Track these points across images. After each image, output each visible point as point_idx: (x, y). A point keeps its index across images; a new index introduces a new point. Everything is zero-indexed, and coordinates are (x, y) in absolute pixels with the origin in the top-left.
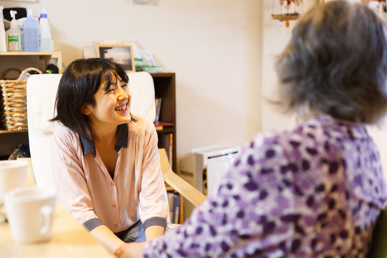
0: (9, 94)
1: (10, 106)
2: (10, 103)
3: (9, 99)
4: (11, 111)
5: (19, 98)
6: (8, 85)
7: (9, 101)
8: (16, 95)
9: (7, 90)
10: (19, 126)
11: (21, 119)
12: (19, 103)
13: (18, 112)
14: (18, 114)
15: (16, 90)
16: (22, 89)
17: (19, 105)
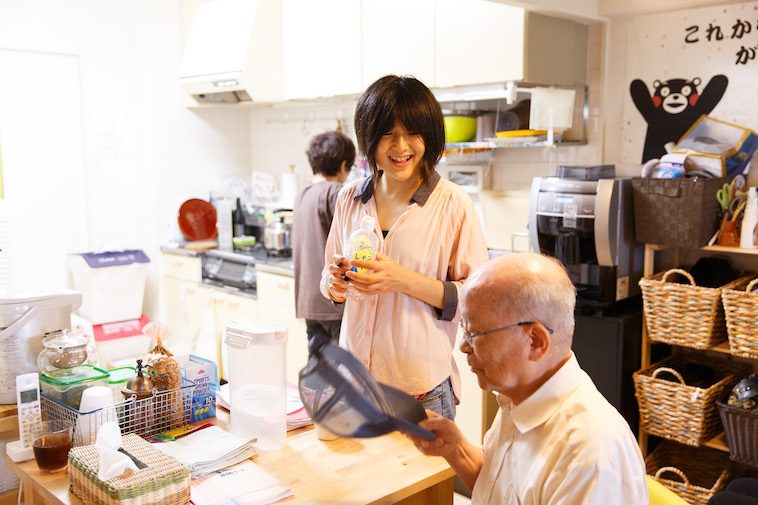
0: (732, 308)
1: (733, 323)
2: (732, 320)
3: (732, 314)
4: (734, 330)
5: (747, 316)
6: (730, 296)
7: (732, 317)
8: (742, 310)
9: (729, 302)
10: (744, 352)
11: (747, 343)
12: (746, 322)
13: (743, 333)
14: (744, 336)
15: (742, 305)
16: (750, 304)
17: (745, 325)
